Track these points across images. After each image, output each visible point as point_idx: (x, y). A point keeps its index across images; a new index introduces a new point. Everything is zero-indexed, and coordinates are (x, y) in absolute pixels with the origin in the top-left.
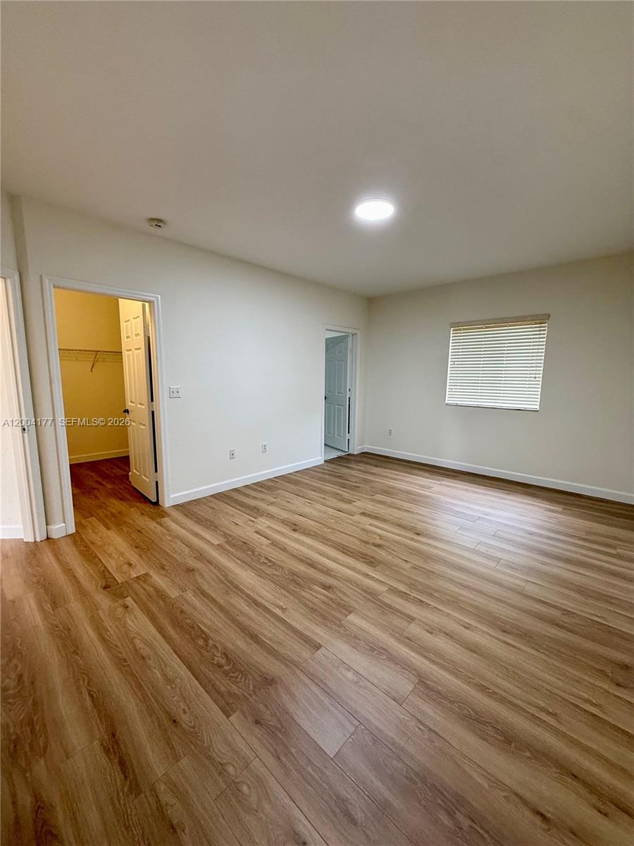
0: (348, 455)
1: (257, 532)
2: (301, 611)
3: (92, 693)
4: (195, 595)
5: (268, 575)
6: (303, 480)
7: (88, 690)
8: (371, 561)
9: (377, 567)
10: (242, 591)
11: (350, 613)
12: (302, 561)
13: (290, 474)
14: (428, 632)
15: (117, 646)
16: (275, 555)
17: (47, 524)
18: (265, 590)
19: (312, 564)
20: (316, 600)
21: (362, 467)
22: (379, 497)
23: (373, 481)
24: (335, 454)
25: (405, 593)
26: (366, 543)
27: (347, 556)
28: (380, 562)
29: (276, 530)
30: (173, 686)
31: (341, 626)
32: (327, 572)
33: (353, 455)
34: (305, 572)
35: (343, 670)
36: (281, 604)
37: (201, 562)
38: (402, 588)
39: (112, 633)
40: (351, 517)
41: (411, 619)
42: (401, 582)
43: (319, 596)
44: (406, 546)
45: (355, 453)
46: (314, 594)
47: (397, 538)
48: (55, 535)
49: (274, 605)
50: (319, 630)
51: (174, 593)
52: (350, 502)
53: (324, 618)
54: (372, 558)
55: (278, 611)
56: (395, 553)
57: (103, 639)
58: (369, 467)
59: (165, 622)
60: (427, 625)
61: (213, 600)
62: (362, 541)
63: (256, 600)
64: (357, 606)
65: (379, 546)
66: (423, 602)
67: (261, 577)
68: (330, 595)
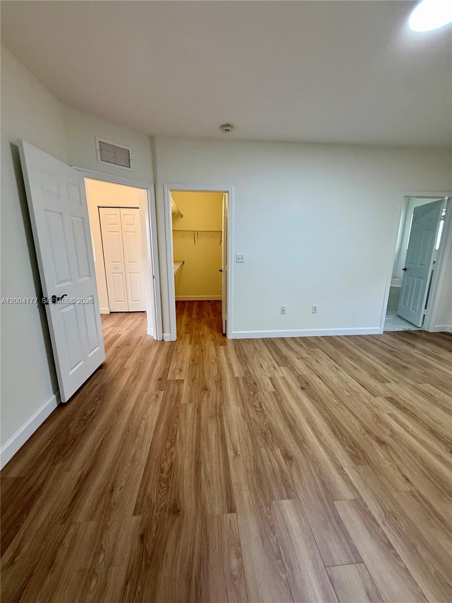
0: (420, 331)
1: (271, 379)
2: (248, 465)
3: (103, 441)
4: (194, 409)
5: (250, 418)
6: (347, 345)
7: (104, 437)
8: (358, 455)
9: (360, 467)
10: (222, 421)
11: (289, 498)
12: (286, 419)
13: (338, 336)
14: (368, 595)
15: (134, 419)
16: (270, 404)
17: (163, 332)
18: (237, 429)
19: (292, 426)
20: (268, 463)
21: (428, 347)
22: (427, 387)
23: (431, 367)
24: (402, 327)
25: (374, 519)
26: (368, 432)
27: (333, 436)
28: (369, 462)
29: (287, 382)
30: (132, 465)
31: (269, 505)
32: (301, 442)
33: (426, 332)
34: (280, 432)
35: (233, 552)
36: (239, 449)
37: (216, 385)
38: (374, 509)
39: (139, 409)
40: (372, 398)
41: (356, 558)
42: (379, 501)
43: (274, 461)
44: (422, 460)
45: (430, 331)
46: (271, 456)
47: (417, 445)
48: (166, 340)
49: (233, 447)
50: (246, 494)
51: (184, 400)
52: (383, 380)
53: (261, 485)
54: (363, 452)
55: (231, 453)
56: (398, 462)
57: (133, 411)
58: (437, 348)
59: (165, 418)
60: (373, 583)
61: (199, 418)
62: (364, 427)
63: (224, 434)
64: (301, 495)
65: (382, 443)
66: (392, 548)
67: (244, 417)
68: (284, 466)
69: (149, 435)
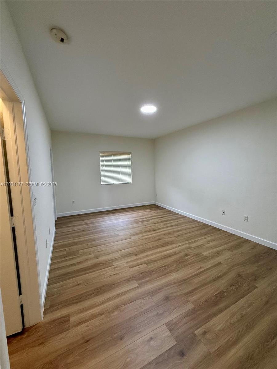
3: (272, 338)
4: (192, 296)
7: (272, 341)
11: (201, 254)
30: (253, 303)
39: (229, 337)
49: (198, 270)
57: (236, 342)
68: (191, 256)
69: (234, 308)
